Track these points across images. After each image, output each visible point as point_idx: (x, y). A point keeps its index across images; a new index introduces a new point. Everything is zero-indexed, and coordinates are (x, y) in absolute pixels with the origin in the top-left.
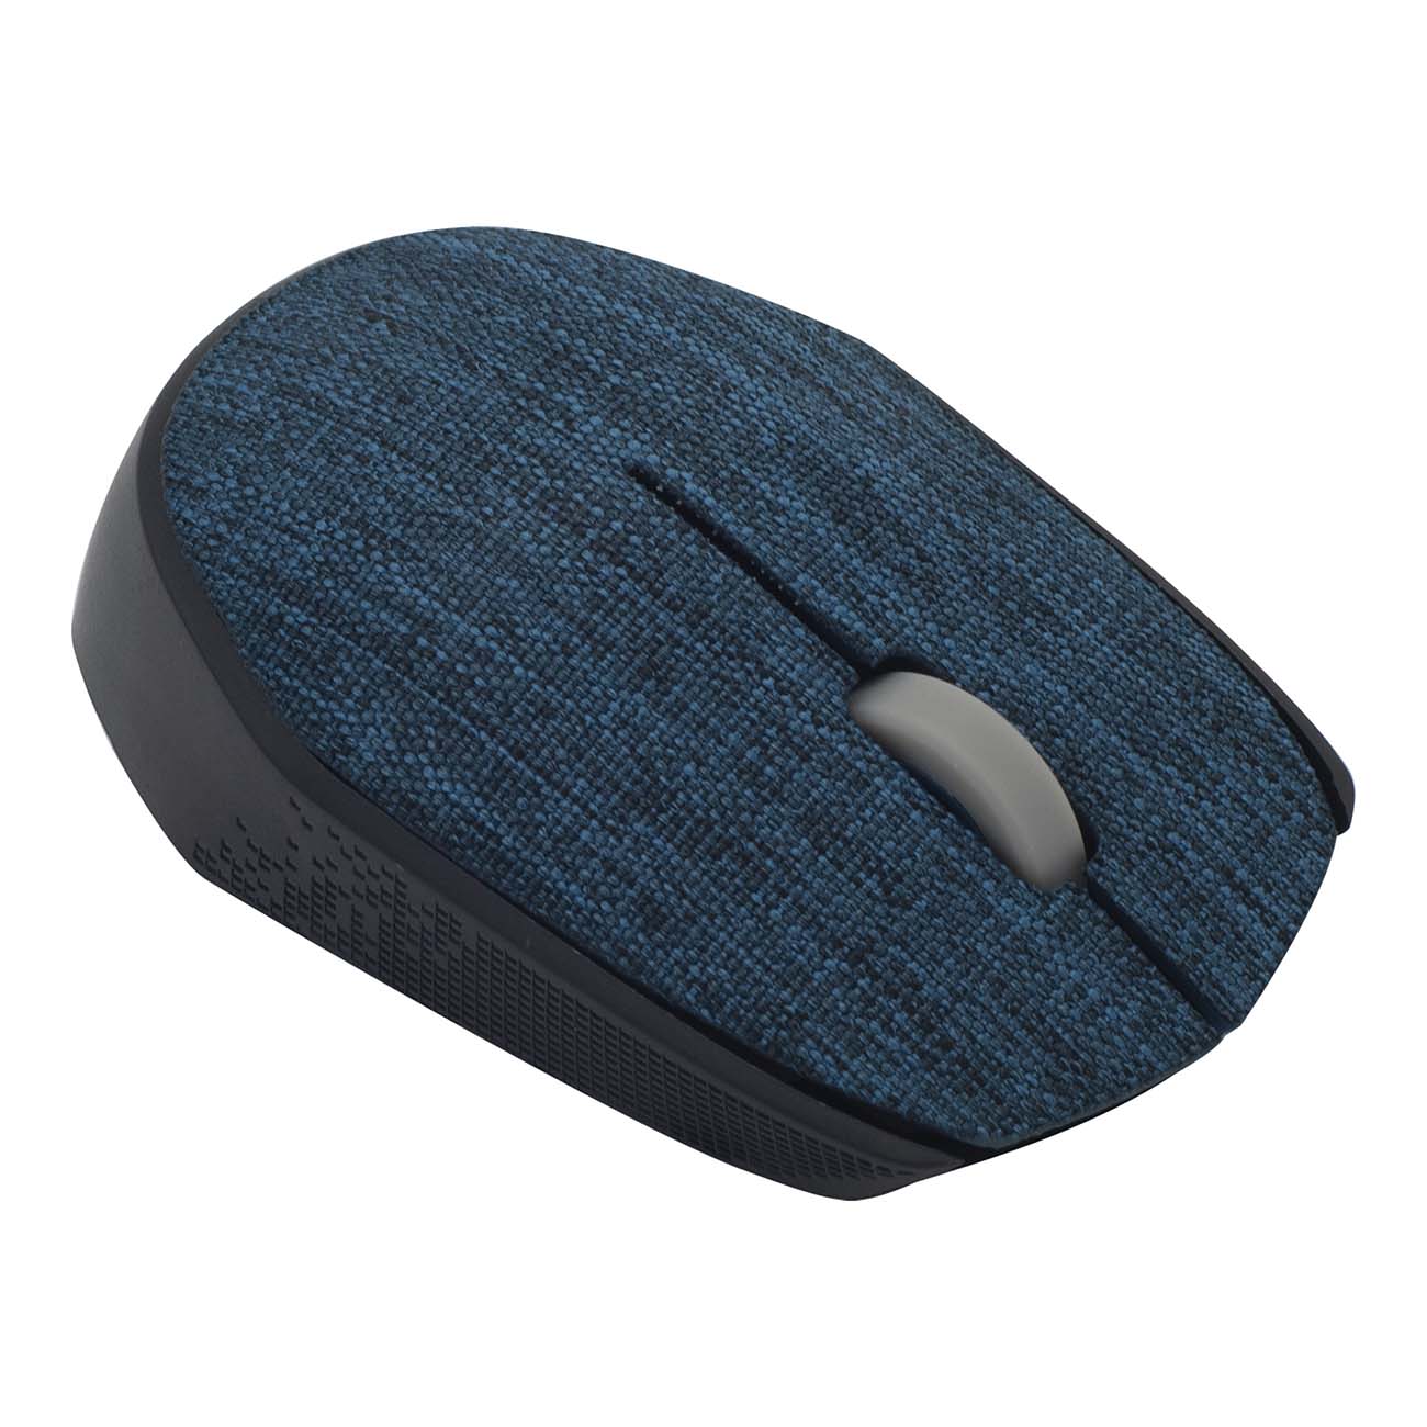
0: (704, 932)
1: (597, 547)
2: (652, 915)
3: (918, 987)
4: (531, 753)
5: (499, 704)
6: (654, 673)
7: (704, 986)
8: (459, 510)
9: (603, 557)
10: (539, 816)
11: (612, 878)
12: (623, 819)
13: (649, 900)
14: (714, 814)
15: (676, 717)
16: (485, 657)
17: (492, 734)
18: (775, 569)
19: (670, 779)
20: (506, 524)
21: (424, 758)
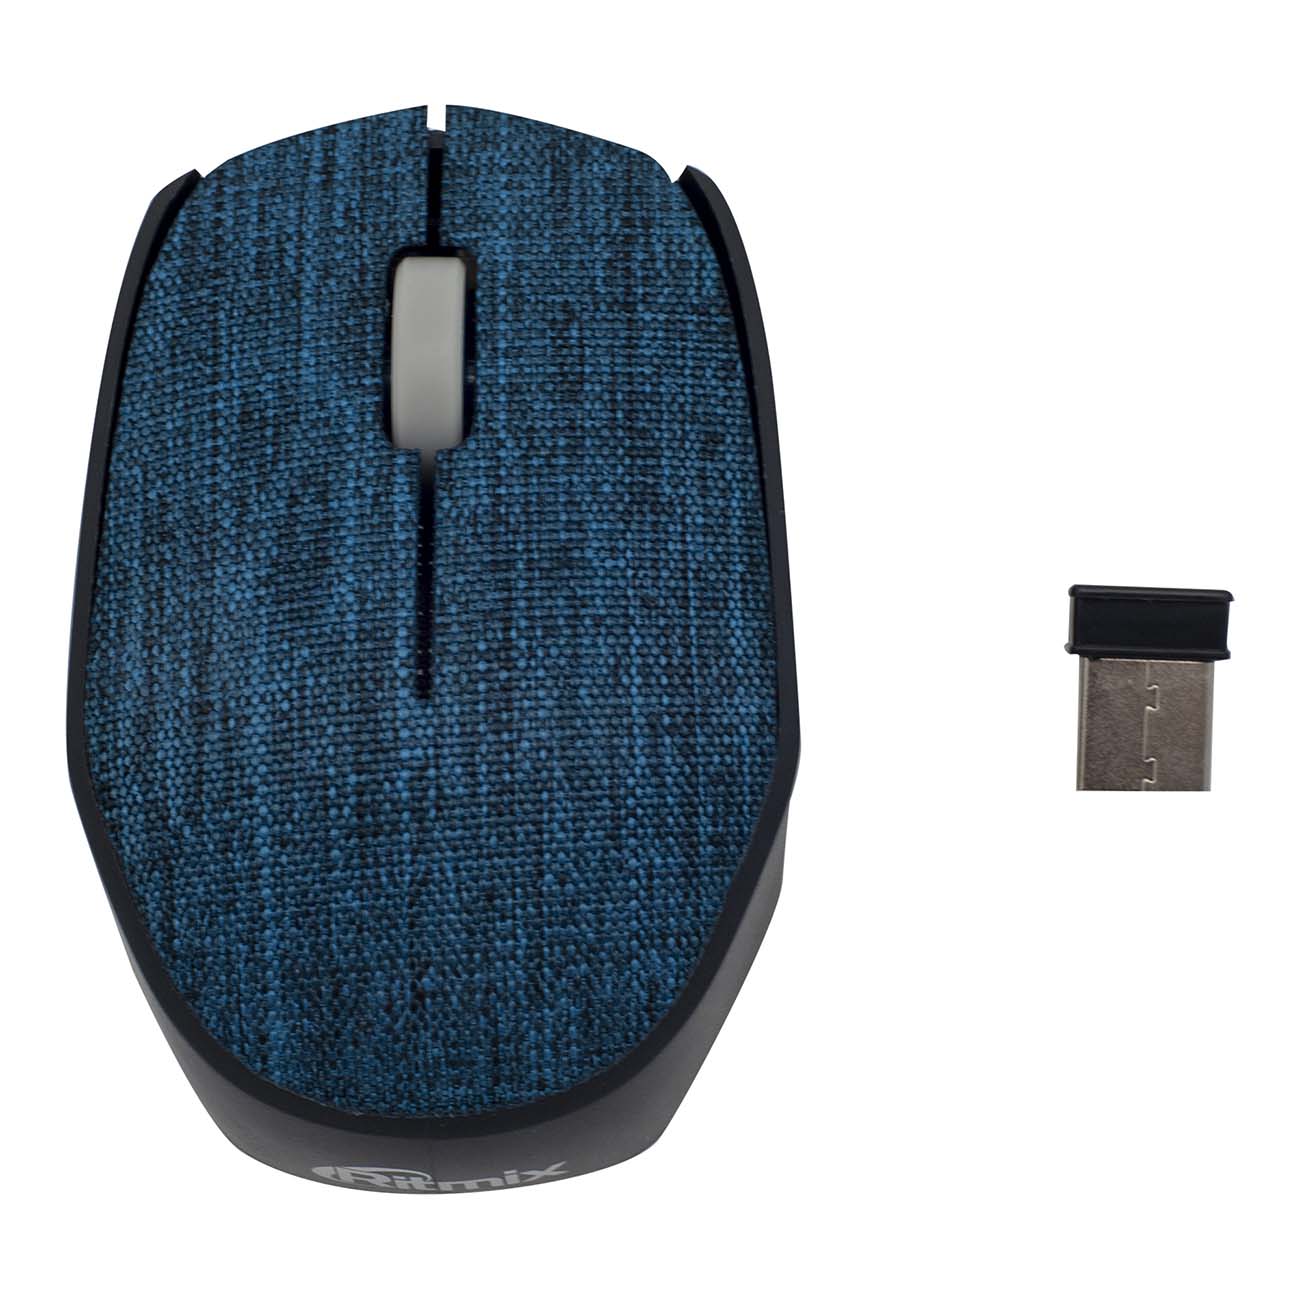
0: (694, 404)
1: (509, 664)
2: (711, 445)
3: (609, 261)
4: (679, 593)
5: (667, 637)
6: (564, 558)
7: (724, 379)
8: (558, 774)
9: (514, 654)
10: (711, 558)
11: (710, 483)
12: (671, 503)
13: (703, 450)
14: (620, 451)
15: (579, 523)
16: (645, 671)
17: (687, 627)
18: (414, 555)
19: (622, 495)
20: (544, 734)
21: (733, 661)
